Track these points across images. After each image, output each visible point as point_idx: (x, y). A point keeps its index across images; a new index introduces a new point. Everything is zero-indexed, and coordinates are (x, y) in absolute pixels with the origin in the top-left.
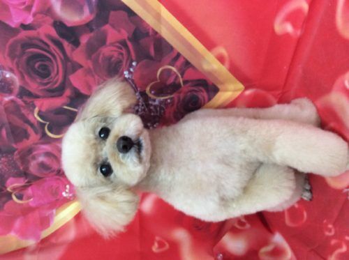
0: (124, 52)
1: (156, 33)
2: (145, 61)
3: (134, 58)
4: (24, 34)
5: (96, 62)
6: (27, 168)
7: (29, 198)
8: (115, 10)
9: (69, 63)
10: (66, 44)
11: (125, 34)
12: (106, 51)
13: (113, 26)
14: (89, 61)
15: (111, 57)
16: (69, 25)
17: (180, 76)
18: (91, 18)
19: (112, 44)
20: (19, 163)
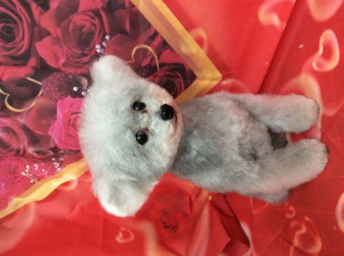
0: (97, 22)
2: (118, 36)
3: (107, 31)
5: (65, 30)
9: (37, 29)
10: (34, 6)
11: (99, 3)
12: (77, 19)
14: (58, 29)
15: (83, 27)
17: (156, 57)
19: (84, 12)
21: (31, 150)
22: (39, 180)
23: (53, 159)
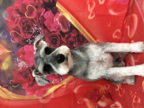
0: (75, 39)
1: (82, 35)
2: (79, 42)
3: (77, 41)
4: (53, 33)
5: (67, 42)
8: (74, 29)
9: (61, 42)
10: (62, 37)
11: (75, 35)
12: (71, 39)
13: (73, 33)
14: (66, 41)
15: (71, 41)
16: (63, 32)
18: (68, 31)
19: (72, 37)
22: (56, 84)
23: (61, 77)
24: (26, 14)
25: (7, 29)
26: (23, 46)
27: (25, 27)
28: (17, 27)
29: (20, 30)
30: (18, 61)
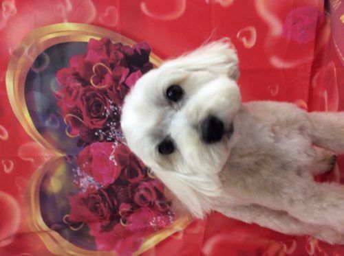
6: (133, 197)
7: (130, 223)
20: (129, 193)
21: (157, 203)
22: (160, 229)
23: (169, 213)
24: (92, 82)
25: (58, 112)
26: (88, 144)
27: (91, 106)
28: (76, 107)
29: (81, 112)
30: (79, 174)
